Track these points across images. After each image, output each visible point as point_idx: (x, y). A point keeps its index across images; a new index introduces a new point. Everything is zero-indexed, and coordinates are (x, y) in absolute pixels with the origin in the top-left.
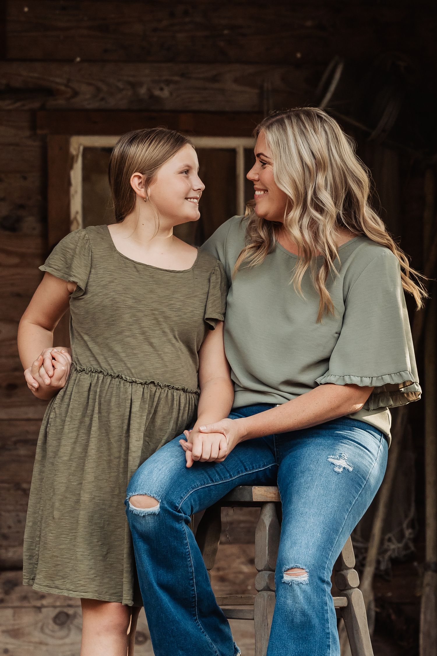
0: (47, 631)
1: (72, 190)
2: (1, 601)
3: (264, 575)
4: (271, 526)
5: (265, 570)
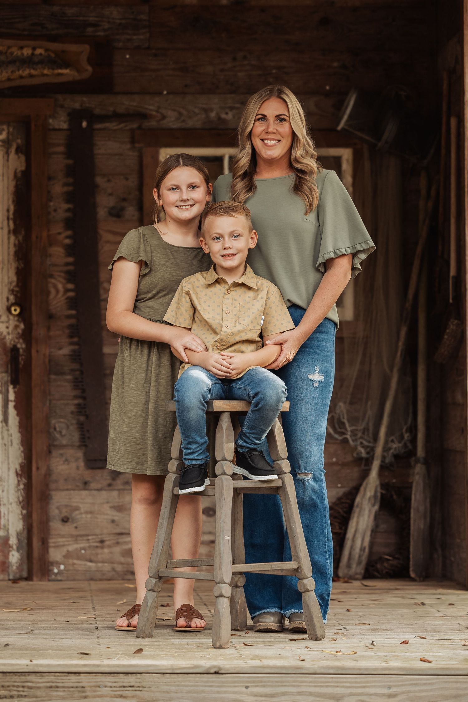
2: (110, 485)
3: (222, 464)
4: (226, 429)
5: (222, 460)
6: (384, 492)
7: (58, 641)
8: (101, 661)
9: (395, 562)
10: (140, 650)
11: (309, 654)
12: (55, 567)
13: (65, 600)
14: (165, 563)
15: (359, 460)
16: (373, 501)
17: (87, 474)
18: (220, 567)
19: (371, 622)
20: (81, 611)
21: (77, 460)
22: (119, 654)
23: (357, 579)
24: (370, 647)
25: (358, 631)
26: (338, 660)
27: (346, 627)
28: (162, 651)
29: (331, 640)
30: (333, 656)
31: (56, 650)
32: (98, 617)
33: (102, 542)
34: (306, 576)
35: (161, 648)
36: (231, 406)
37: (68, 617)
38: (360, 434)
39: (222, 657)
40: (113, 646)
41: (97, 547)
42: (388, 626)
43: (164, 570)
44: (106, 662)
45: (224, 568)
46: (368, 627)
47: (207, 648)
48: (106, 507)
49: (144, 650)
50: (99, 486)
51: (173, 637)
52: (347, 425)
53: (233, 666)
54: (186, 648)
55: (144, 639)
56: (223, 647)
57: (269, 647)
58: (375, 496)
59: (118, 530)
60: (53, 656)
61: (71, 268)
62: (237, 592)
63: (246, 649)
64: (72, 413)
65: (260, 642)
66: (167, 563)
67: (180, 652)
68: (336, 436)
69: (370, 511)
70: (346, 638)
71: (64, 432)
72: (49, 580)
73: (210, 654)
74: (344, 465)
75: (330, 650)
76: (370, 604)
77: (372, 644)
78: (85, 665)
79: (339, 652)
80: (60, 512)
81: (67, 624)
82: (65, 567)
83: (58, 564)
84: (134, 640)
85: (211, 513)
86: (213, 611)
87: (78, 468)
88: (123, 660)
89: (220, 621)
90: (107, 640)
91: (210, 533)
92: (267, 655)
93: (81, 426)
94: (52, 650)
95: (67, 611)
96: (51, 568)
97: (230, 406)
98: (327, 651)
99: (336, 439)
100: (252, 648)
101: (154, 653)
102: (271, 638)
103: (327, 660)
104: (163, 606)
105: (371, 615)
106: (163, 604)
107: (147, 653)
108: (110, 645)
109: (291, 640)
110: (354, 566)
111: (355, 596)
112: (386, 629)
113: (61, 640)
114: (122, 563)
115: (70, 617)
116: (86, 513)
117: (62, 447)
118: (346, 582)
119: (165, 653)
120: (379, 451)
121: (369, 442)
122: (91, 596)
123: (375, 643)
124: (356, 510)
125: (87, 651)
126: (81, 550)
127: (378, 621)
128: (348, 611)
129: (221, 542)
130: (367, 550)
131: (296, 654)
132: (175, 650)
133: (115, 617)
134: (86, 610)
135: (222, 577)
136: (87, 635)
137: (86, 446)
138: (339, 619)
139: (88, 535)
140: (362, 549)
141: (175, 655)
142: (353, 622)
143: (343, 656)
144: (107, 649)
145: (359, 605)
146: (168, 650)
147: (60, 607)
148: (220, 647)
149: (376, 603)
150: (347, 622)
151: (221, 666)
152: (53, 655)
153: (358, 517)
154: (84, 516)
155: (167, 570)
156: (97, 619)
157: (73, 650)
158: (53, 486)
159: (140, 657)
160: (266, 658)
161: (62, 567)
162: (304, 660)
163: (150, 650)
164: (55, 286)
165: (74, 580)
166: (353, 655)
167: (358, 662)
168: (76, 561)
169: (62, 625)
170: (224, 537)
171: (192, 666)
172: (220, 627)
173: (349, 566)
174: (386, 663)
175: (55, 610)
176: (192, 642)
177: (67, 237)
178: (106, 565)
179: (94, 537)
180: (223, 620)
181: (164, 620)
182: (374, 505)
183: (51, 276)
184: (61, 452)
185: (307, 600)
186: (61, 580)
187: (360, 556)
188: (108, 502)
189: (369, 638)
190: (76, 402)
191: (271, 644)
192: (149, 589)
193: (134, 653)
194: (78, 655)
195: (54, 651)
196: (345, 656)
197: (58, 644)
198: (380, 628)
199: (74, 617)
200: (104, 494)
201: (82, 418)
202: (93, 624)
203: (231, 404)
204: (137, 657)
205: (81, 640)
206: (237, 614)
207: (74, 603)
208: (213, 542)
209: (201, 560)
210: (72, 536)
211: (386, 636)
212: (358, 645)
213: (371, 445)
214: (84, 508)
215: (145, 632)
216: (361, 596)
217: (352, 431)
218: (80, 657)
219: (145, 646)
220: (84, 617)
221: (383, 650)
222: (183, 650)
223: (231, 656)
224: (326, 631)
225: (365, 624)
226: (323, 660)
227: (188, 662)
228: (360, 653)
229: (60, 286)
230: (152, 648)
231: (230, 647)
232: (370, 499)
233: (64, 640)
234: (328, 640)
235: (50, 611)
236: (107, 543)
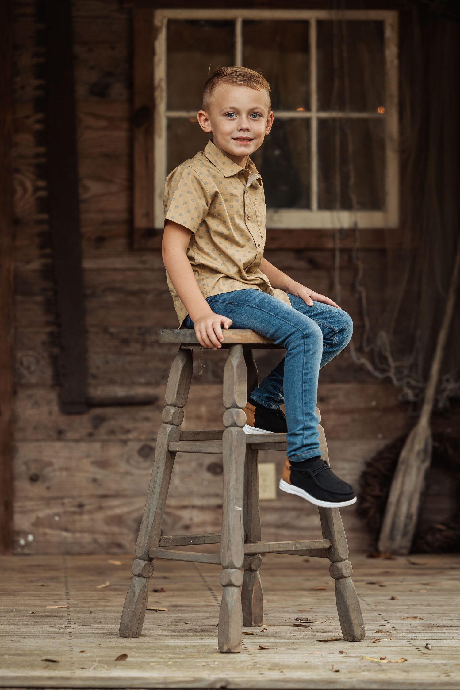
0: (132, 462)
1: (156, 59)
2: (90, 435)
3: (232, 413)
4: (238, 366)
5: (232, 407)
6: (437, 444)
7: (19, 642)
8: (72, 671)
9: (450, 533)
10: (124, 657)
11: (345, 662)
12: (21, 537)
13: (32, 581)
14: (157, 541)
15: (405, 404)
16: (422, 456)
17: (63, 421)
18: (228, 547)
19: (424, 615)
20: (50, 598)
21: (49, 402)
22: (95, 661)
23: (402, 555)
24: (423, 652)
25: (407, 628)
26: (383, 671)
27: (392, 622)
28: (153, 657)
29: (373, 641)
30: (376, 665)
31: (14, 655)
32: (72, 607)
33: (81, 506)
34: (341, 558)
35: (152, 653)
36: (244, 336)
37: (34, 606)
38: (406, 372)
39: (231, 666)
40: (89, 649)
41: (74, 513)
42: (445, 622)
43: (156, 549)
44: (79, 673)
45: (233, 548)
46: (420, 622)
47: (211, 653)
48: (86, 464)
49: (129, 656)
50: (77, 436)
51: (168, 637)
52: (390, 360)
53: (245, 679)
54: (183, 652)
55: (130, 639)
56: (233, 651)
57: (292, 651)
58: (425, 450)
59: (101, 492)
60: (9, 664)
61: (42, 160)
62: (251, 577)
63: (263, 655)
64: (43, 343)
65: (280, 643)
66: (160, 540)
67: (176, 658)
68: (377, 374)
69: (419, 469)
70: (392, 638)
71: (33, 368)
72: (14, 554)
73: (215, 662)
74: (387, 410)
75: (371, 656)
76: (420, 590)
77: (427, 647)
78: (50, 678)
79: (384, 659)
80: (28, 468)
81: (31, 616)
82: (34, 539)
83: (25, 534)
84: (117, 640)
85: (218, 470)
86: (220, 598)
87: (50, 413)
88: (101, 670)
89: (229, 617)
90: (81, 639)
91: (217, 495)
92: (290, 663)
93: (54, 360)
94: (9, 655)
95: (33, 598)
96: (16, 538)
97: (242, 336)
98: (368, 657)
99: (375, 378)
100: (270, 653)
101: (141, 660)
102: (295, 637)
103: (369, 670)
104: (156, 591)
105: (422, 605)
106: (156, 589)
107: (132, 659)
108: (85, 647)
109: (320, 641)
110: (398, 538)
111: (401, 578)
112: (443, 624)
113: (22, 640)
114: (105, 533)
115: (36, 606)
116: (61, 469)
117: (30, 386)
118: (388, 558)
119: (156, 659)
120: (430, 392)
121: (417, 381)
122: (66, 577)
123: (430, 646)
124: (401, 468)
125: (54, 657)
126: (53, 517)
127: (432, 614)
128: (393, 599)
129: (231, 514)
130: (415, 518)
131: (328, 662)
132: (169, 655)
133: (94, 607)
134: (58, 597)
135: (232, 561)
136: (57, 633)
137: (61, 385)
138: (382, 611)
139: (62, 498)
140: (409, 516)
141: (170, 663)
142: (399, 615)
143: (389, 664)
144: (82, 654)
145: (407, 591)
146: (160, 655)
147: (24, 593)
148: (229, 652)
149: (428, 587)
150: (394, 615)
151: (230, 680)
152: (9, 662)
153: (404, 477)
154: (58, 473)
155: (159, 549)
156: (71, 609)
157: (37, 654)
158: (18, 435)
159: (123, 665)
160: (288, 667)
161: (30, 538)
162: (338, 671)
163: (137, 655)
164: (22, 184)
165: (45, 554)
166: (402, 664)
167: (409, 673)
168: (48, 531)
169: (25, 618)
170: (234, 508)
171: (192, 679)
172: (228, 625)
173: (392, 537)
174: (446, 676)
175: (18, 596)
176: (193, 644)
177: (38, 121)
178: (86, 535)
179: (70, 500)
180: (233, 616)
181: (156, 612)
182: (423, 461)
183: (18, 171)
184: (29, 392)
185: (341, 589)
186: (28, 555)
187: (406, 525)
188: (88, 456)
189: (422, 638)
190: (48, 329)
191: (295, 647)
192: (136, 574)
193: (116, 660)
194: (43, 663)
195: (11, 657)
196: (391, 664)
197: (17, 646)
198: (435, 624)
199: (41, 606)
200: (84, 446)
201: (56, 351)
202: (64, 617)
203: (244, 334)
204: (120, 665)
205: (49, 640)
206: (251, 605)
207: (43, 587)
208: (220, 507)
209: (205, 537)
210: (42, 498)
211: (444, 635)
212: (408, 648)
213: (420, 385)
214: (58, 463)
215: (131, 630)
216: (408, 578)
217: (397, 368)
218: (45, 665)
219: (131, 648)
220: (54, 607)
221: (441, 656)
222: (180, 656)
223: (242, 665)
224: (366, 627)
225: (415, 618)
226: (364, 671)
227: (186, 674)
228: (411, 660)
229: (29, 184)
230: (140, 653)
231: (242, 651)
232: (418, 454)
233: (26, 640)
234: (369, 641)
235: (11, 597)
236: (87, 508)
